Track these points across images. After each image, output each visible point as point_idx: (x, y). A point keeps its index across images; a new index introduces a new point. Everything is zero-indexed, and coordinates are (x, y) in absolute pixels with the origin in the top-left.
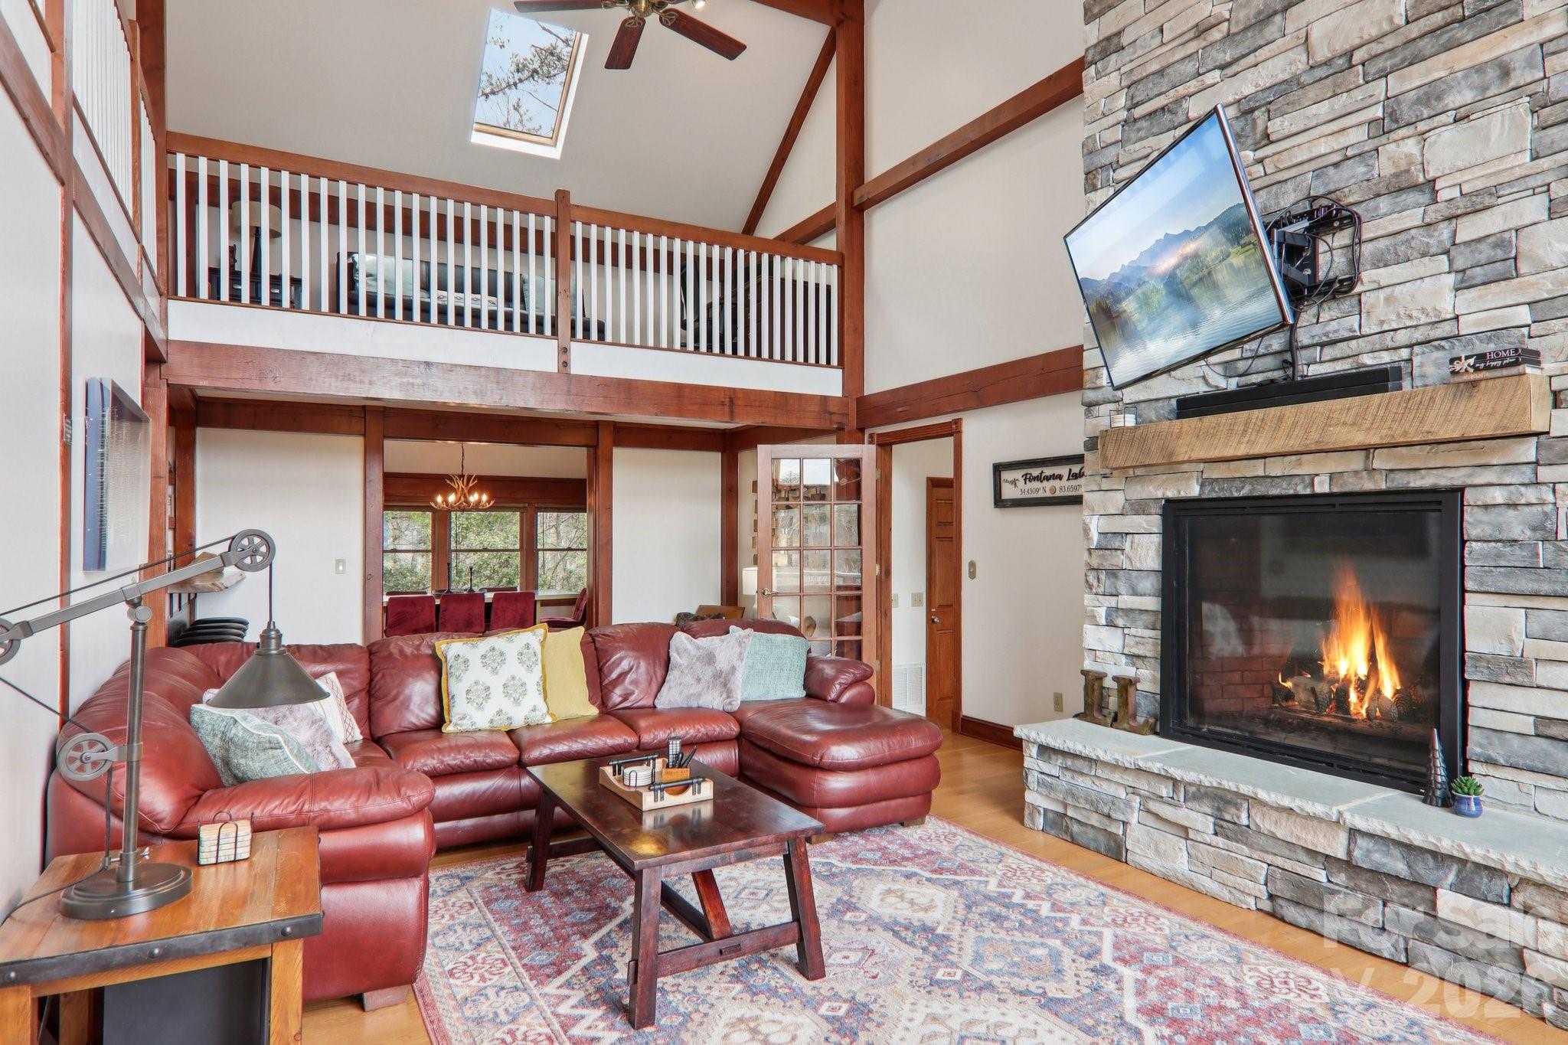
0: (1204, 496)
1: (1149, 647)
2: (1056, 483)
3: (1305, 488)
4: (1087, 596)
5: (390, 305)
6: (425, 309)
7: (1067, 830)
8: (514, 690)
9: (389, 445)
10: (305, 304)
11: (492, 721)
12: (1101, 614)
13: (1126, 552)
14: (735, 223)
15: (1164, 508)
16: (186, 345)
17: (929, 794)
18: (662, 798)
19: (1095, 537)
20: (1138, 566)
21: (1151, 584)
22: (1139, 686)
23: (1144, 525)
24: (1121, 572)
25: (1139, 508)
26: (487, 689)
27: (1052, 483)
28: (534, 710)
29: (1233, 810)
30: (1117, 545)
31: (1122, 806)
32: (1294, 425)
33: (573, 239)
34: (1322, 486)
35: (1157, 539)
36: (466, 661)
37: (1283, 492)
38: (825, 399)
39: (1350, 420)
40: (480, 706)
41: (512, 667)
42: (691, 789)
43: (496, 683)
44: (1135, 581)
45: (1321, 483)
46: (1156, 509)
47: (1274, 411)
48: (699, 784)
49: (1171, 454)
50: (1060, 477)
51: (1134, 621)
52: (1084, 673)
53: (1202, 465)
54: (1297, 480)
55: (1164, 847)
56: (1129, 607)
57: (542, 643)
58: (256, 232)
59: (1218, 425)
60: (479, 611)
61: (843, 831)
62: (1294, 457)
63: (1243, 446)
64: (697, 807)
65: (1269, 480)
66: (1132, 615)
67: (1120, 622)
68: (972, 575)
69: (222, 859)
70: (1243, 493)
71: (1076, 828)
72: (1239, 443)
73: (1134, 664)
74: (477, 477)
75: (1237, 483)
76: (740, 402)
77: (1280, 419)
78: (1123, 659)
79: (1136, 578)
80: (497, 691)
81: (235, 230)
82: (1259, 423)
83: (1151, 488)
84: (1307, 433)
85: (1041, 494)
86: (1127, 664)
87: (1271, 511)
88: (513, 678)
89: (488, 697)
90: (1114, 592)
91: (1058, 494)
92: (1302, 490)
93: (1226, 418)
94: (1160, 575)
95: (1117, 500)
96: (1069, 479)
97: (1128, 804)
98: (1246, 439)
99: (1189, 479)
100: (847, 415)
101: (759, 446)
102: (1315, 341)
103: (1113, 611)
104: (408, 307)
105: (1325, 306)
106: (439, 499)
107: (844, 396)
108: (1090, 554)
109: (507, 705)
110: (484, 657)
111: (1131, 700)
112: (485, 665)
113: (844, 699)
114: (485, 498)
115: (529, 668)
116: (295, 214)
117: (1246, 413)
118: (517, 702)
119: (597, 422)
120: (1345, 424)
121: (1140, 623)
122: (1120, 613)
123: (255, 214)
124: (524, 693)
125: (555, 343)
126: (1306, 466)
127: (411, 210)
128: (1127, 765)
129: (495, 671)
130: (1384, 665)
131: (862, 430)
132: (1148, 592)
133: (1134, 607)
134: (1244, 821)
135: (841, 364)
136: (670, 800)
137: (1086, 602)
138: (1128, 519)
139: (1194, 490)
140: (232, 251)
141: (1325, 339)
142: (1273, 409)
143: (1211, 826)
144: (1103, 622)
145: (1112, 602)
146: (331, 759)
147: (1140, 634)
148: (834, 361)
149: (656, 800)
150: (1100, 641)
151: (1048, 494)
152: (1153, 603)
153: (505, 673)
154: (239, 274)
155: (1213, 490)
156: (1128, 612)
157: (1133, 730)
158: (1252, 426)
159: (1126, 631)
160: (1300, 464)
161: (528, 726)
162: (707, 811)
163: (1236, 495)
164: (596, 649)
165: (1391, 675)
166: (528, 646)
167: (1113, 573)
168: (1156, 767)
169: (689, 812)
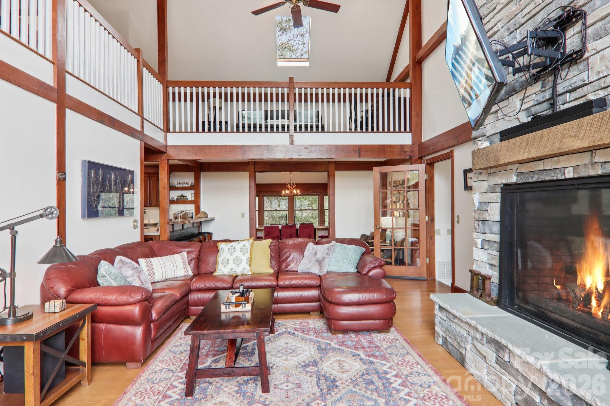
0: (518, 182)
1: (495, 260)
3: (561, 175)
4: (475, 233)
5: (255, 127)
6: (266, 127)
7: (447, 347)
8: (238, 261)
9: (258, 174)
10: (229, 130)
11: (229, 272)
12: (479, 242)
13: (488, 211)
14: (382, 78)
15: (502, 188)
16: (172, 147)
17: (392, 319)
18: (229, 308)
19: (477, 204)
20: (493, 219)
21: (497, 228)
22: (492, 280)
23: (495, 198)
24: (487, 222)
25: (492, 189)
26: (228, 260)
28: (244, 269)
29: (502, 352)
30: (485, 208)
31: (464, 340)
32: (548, 139)
33: (295, 94)
34: (569, 174)
35: (499, 205)
36: (224, 250)
37: (552, 178)
38: (402, 146)
39: (573, 134)
40: (225, 267)
41: (238, 253)
42: (241, 306)
43: (231, 258)
44: (491, 226)
45: (569, 172)
46: (499, 190)
47: (539, 133)
48: (245, 304)
49: (498, 161)
51: (491, 246)
52: (471, 271)
53: (517, 165)
54: (558, 171)
55: (478, 365)
56: (490, 239)
57: (252, 245)
58: (215, 108)
59: (516, 143)
60: (294, 231)
61: (350, 331)
62: (556, 158)
63: (526, 154)
64: (244, 313)
65: (545, 172)
66: (491, 244)
67: (486, 247)
68: (458, 222)
69: (50, 311)
70: (534, 180)
71: (450, 347)
72: (524, 152)
73: (491, 269)
74: (296, 184)
75: (531, 175)
76: (363, 150)
77: (542, 137)
78: (488, 266)
79: (492, 225)
80: (231, 261)
81: (209, 108)
82: (532, 140)
83: (497, 179)
84: (554, 143)
86: (489, 268)
87: (546, 189)
88: (237, 257)
89: (228, 263)
90: (484, 232)
92: (560, 177)
93: (518, 139)
94: (500, 223)
95: (485, 186)
97: (466, 338)
98: (527, 150)
99: (512, 173)
100: (414, 152)
101: (374, 168)
102: (565, 90)
103: (484, 241)
104: (261, 127)
105: (571, 69)
106: (283, 192)
107: (412, 144)
108: (475, 212)
109: (234, 267)
110: (229, 249)
111: (487, 287)
112: (229, 252)
113: (371, 274)
114: (298, 191)
115: (244, 254)
116: (226, 100)
117: (526, 136)
118: (238, 266)
119: (329, 162)
120: (571, 136)
121: (494, 248)
122: (486, 242)
123: (214, 102)
124: (241, 263)
125: (288, 134)
126: (562, 163)
127: (261, 93)
128: (463, 320)
129: (231, 254)
131: (421, 158)
132: (497, 232)
133: (491, 240)
134: (507, 359)
135: (411, 130)
136: (232, 309)
137: (474, 236)
138: (488, 195)
139: (513, 179)
140: (208, 115)
141: (570, 88)
142: (539, 132)
143: (494, 359)
144: (480, 246)
145: (483, 236)
146: (140, 281)
147: (493, 254)
148: (408, 130)
149: (226, 308)
150: (479, 256)
152: (497, 238)
153: (235, 255)
154: (210, 122)
155: (521, 179)
156: (489, 241)
157: (487, 302)
158: (529, 143)
159: (489, 252)
160: (559, 162)
161: (242, 275)
162: (248, 316)
163: (531, 181)
164: (279, 247)
166: (244, 246)
167: (484, 222)
168: (473, 323)
169: (240, 315)
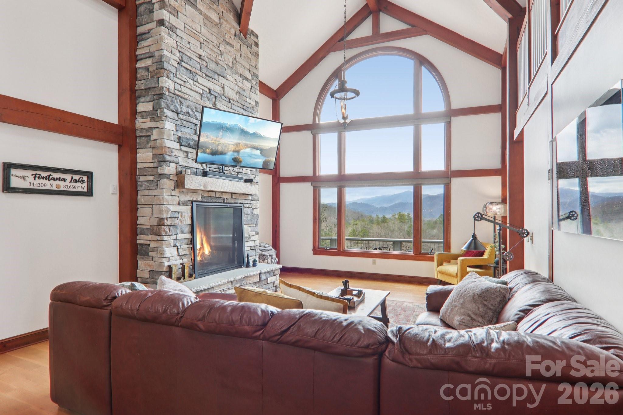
1: (187, 251)
2: (62, 183)
12: (172, 242)
13: (179, 219)
20: (185, 223)
21: (187, 229)
23: (186, 209)
24: (178, 226)
25: (185, 203)
27: (57, 182)
30: (177, 216)
35: (190, 214)
44: (183, 229)
45: (225, 200)
46: (190, 204)
50: (64, 180)
51: (182, 243)
53: (202, 191)
54: (221, 199)
62: (221, 193)
65: (216, 198)
67: (178, 244)
73: (181, 259)
75: (210, 198)
78: (178, 258)
79: (183, 227)
83: (188, 197)
85: (48, 188)
90: (176, 234)
91: (62, 189)
94: (191, 226)
95: (176, 200)
96: (71, 182)
103: (175, 241)
121: (185, 243)
126: (223, 196)
130: (205, 245)
132: (187, 232)
133: (182, 238)
138: (181, 207)
139: (200, 199)
145: (175, 237)
147: (184, 247)
150: (170, 253)
151: (54, 188)
152: (188, 236)
155: (205, 199)
156: (180, 240)
159: (179, 247)
165: (208, 248)
167: (176, 227)
